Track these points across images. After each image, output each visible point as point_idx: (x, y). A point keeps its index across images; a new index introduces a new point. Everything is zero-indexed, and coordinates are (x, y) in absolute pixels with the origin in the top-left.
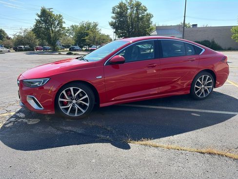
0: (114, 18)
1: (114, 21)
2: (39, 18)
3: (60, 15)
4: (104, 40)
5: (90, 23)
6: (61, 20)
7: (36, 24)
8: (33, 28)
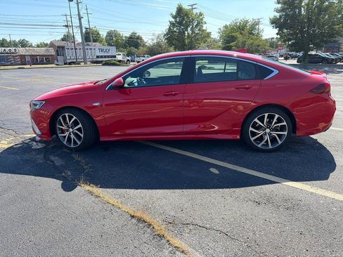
0: (277, 11)
1: (278, 15)
2: (173, 20)
3: (200, 13)
4: (259, 46)
5: (247, 22)
6: (202, 19)
7: (170, 28)
8: (165, 33)
